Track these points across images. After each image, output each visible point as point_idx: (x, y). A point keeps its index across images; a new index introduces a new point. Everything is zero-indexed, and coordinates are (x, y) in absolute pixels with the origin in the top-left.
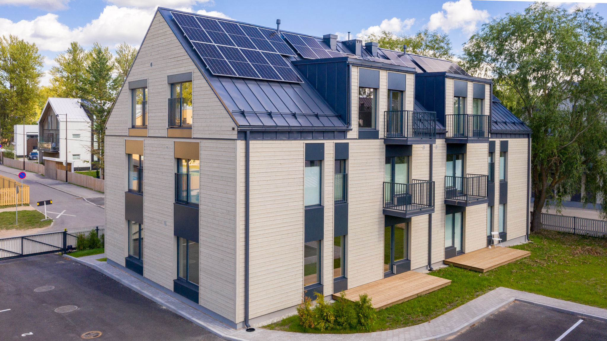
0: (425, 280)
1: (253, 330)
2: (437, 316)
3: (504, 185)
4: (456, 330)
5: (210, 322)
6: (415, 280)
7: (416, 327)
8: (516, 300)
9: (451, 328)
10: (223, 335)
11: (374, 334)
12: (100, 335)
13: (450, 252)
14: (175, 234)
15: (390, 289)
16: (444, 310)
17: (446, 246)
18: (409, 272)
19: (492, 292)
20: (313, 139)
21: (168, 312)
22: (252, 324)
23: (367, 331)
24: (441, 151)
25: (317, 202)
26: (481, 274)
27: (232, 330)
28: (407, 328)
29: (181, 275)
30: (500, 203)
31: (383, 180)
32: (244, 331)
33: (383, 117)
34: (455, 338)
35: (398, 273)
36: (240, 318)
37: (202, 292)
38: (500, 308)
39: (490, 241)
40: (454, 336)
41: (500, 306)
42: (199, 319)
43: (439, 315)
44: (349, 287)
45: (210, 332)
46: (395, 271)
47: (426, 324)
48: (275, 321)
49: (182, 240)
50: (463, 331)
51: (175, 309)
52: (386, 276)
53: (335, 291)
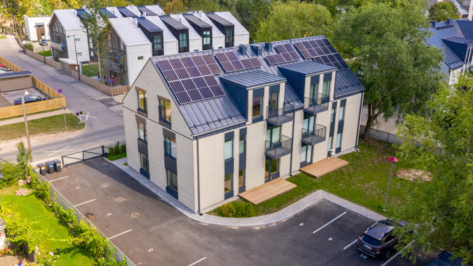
0: (284, 185)
1: (202, 215)
2: (282, 209)
3: (341, 124)
4: (287, 217)
5: (184, 210)
6: (280, 185)
7: (271, 214)
8: (323, 198)
9: (286, 216)
10: (190, 217)
11: (252, 218)
12: (139, 215)
13: (303, 164)
14: (165, 168)
15: (265, 191)
16: (287, 205)
17: (301, 162)
18: (278, 179)
19: (314, 193)
20: (228, 130)
21: (164, 202)
22: (202, 212)
23: (249, 217)
24: (300, 117)
25: (231, 156)
26: (315, 179)
27: (193, 214)
28: (267, 215)
29: (169, 185)
30: (338, 133)
31: (265, 140)
32: (198, 215)
33: (266, 109)
34: (286, 221)
35: (273, 179)
36: (196, 210)
37: (179, 195)
38: (313, 204)
39: (329, 154)
40: (286, 220)
41: (314, 202)
42: (179, 207)
43: (283, 208)
44: (246, 190)
45: (184, 215)
46: (271, 179)
47: (276, 213)
48: (212, 210)
49: (168, 171)
50: (291, 217)
51: (168, 201)
52: (266, 182)
53: (239, 193)
